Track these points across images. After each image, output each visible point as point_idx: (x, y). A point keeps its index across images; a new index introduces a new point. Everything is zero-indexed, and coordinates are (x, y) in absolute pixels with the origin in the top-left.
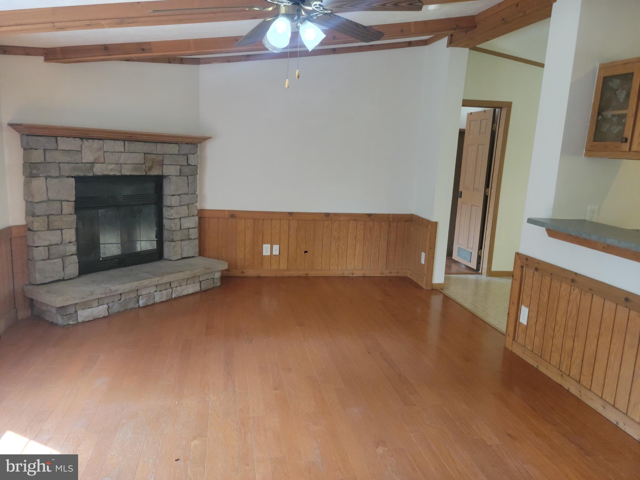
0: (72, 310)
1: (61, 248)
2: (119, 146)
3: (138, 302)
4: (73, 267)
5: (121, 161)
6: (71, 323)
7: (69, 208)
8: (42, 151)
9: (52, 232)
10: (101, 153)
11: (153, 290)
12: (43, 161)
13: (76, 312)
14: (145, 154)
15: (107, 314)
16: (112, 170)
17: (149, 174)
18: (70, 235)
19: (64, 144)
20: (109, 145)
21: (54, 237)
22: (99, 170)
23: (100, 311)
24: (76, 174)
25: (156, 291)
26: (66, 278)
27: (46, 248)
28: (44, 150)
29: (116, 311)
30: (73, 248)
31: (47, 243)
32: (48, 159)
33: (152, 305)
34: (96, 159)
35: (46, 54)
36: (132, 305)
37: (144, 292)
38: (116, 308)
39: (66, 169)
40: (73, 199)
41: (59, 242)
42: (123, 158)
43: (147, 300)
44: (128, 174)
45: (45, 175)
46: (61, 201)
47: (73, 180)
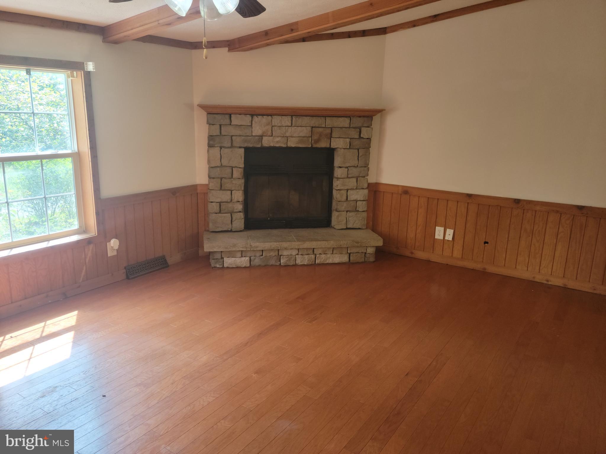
0: (218, 256)
1: (230, 205)
2: (286, 121)
3: (280, 261)
4: (239, 222)
5: (288, 134)
6: (218, 266)
7: (238, 173)
8: (218, 127)
9: (224, 192)
10: (270, 127)
11: (294, 252)
12: (219, 134)
13: (222, 258)
14: (312, 127)
15: (248, 265)
16: (277, 142)
17: (315, 146)
18: (239, 196)
19: (236, 120)
20: (276, 120)
21: (225, 196)
22: (267, 142)
23: (244, 261)
24: (246, 145)
25: (298, 254)
26: (233, 230)
27: (219, 204)
28: (220, 126)
29: (257, 264)
30: (240, 207)
31: (219, 200)
32: (223, 133)
33: (293, 265)
34: (264, 133)
35: (229, 45)
36: (273, 262)
37: (285, 253)
38: (257, 262)
39: (238, 141)
40: (242, 166)
41: (229, 201)
42: (290, 131)
43: (287, 260)
44: (293, 146)
45: (219, 145)
46: (232, 167)
47: (243, 150)
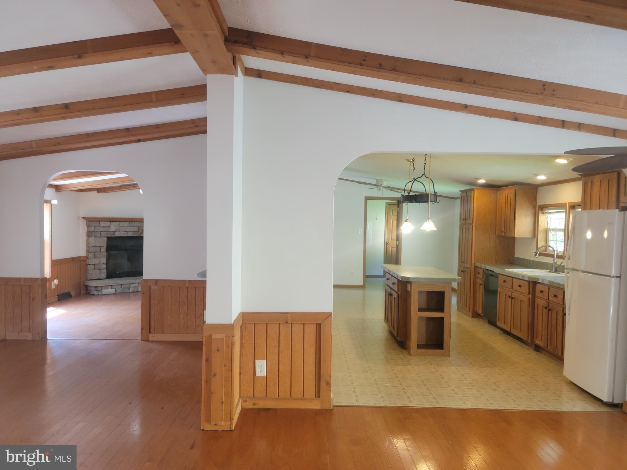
0: (100, 289)
1: (100, 265)
2: (127, 224)
3: (130, 290)
4: (104, 274)
5: (127, 230)
6: (100, 294)
7: (103, 249)
8: (94, 227)
9: (96, 259)
10: (119, 227)
11: (137, 285)
12: (94, 231)
13: (102, 290)
14: (139, 227)
15: (115, 293)
16: (123, 234)
17: (140, 236)
18: (104, 261)
19: (103, 224)
20: (122, 224)
21: (97, 261)
22: (117, 234)
23: (112, 291)
24: (107, 236)
25: (138, 286)
26: (101, 279)
27: (93, 265)
28: (95, 227)
29: (119, 292)
30: (104, 266)
31: (93, 263)
32: (96, 230)
33: (136, 292)
34: (116, 230)
35: (98, 190)
36: (126, 290)
37: (133, 285)
38: (119, 291)
39: (103, 234)
40: (106, 246)
41: (99, 263)
42: (128, 230)
43: (134, 289)
44: (130, 236)
45: (95, 236)
46: (101, 247)
47: (106, 238)
